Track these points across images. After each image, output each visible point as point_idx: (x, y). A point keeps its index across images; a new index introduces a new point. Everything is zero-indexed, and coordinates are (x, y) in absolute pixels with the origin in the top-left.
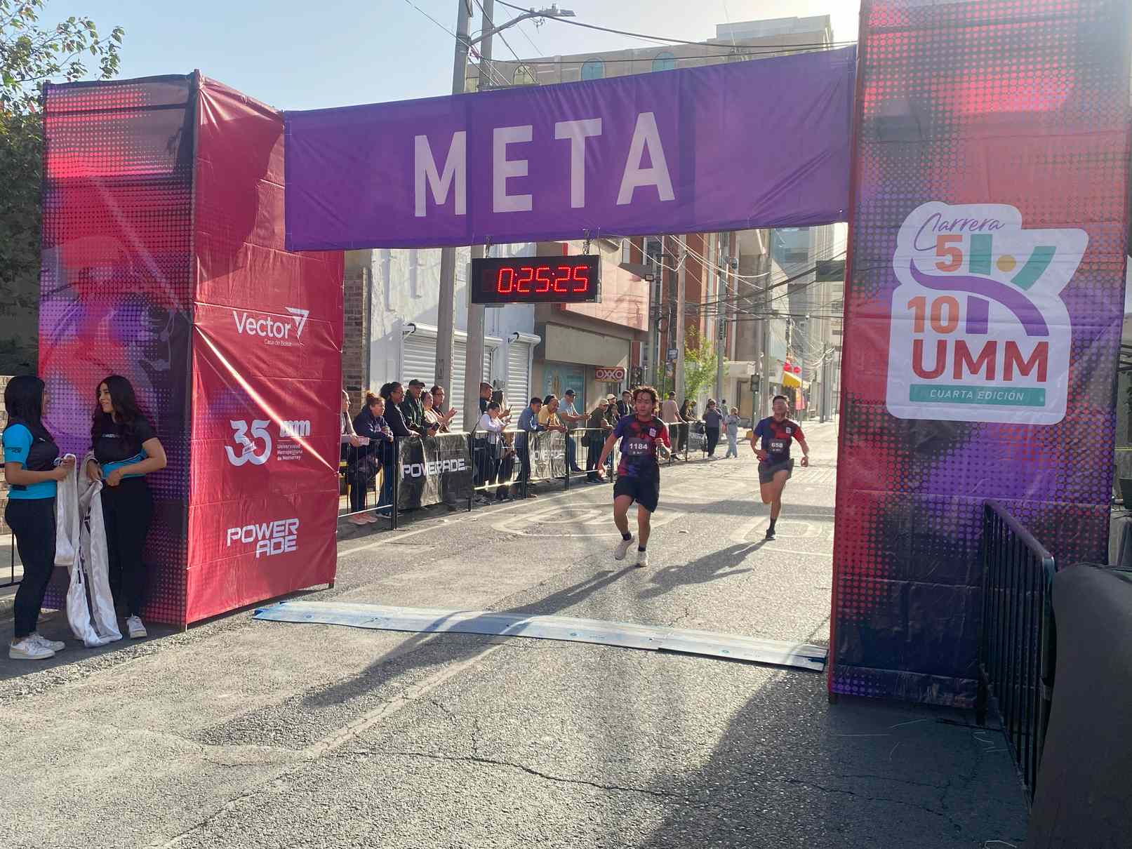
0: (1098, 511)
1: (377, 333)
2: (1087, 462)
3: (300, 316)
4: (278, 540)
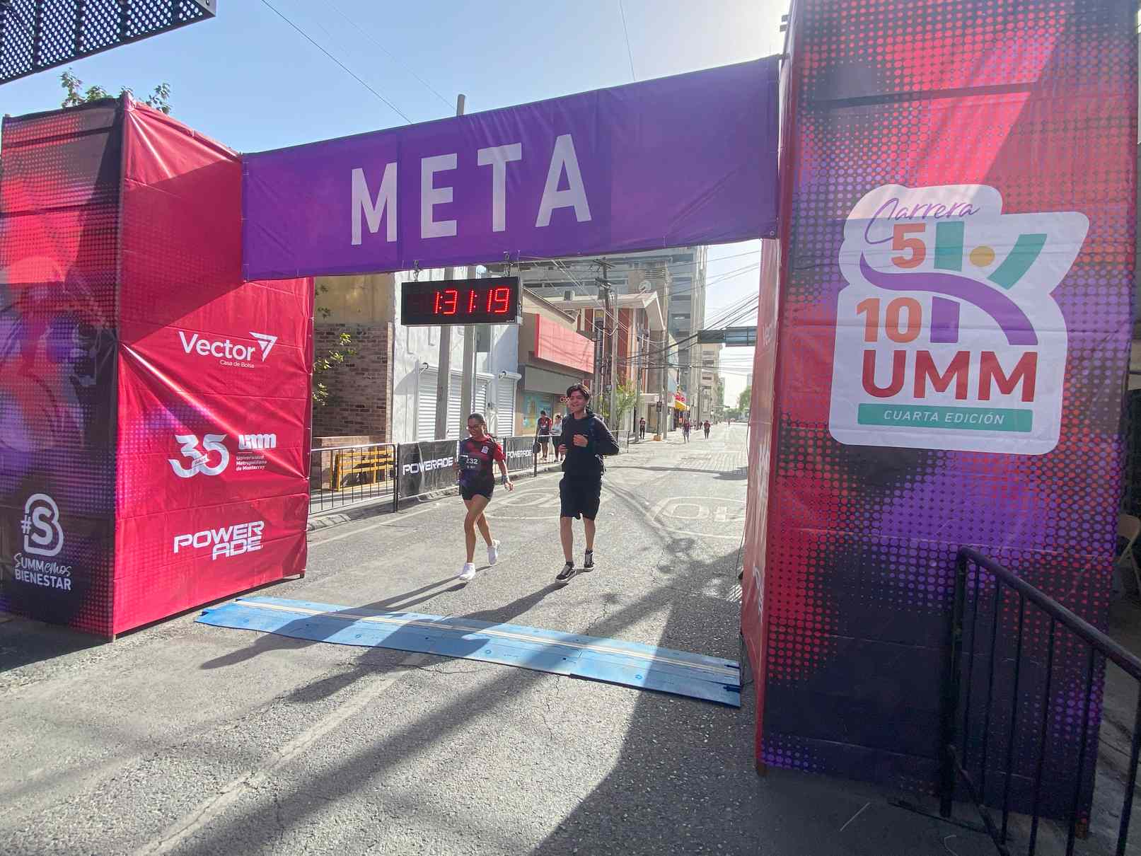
2: (1087, 503)
3: (267, 342)
4: (240, 542)
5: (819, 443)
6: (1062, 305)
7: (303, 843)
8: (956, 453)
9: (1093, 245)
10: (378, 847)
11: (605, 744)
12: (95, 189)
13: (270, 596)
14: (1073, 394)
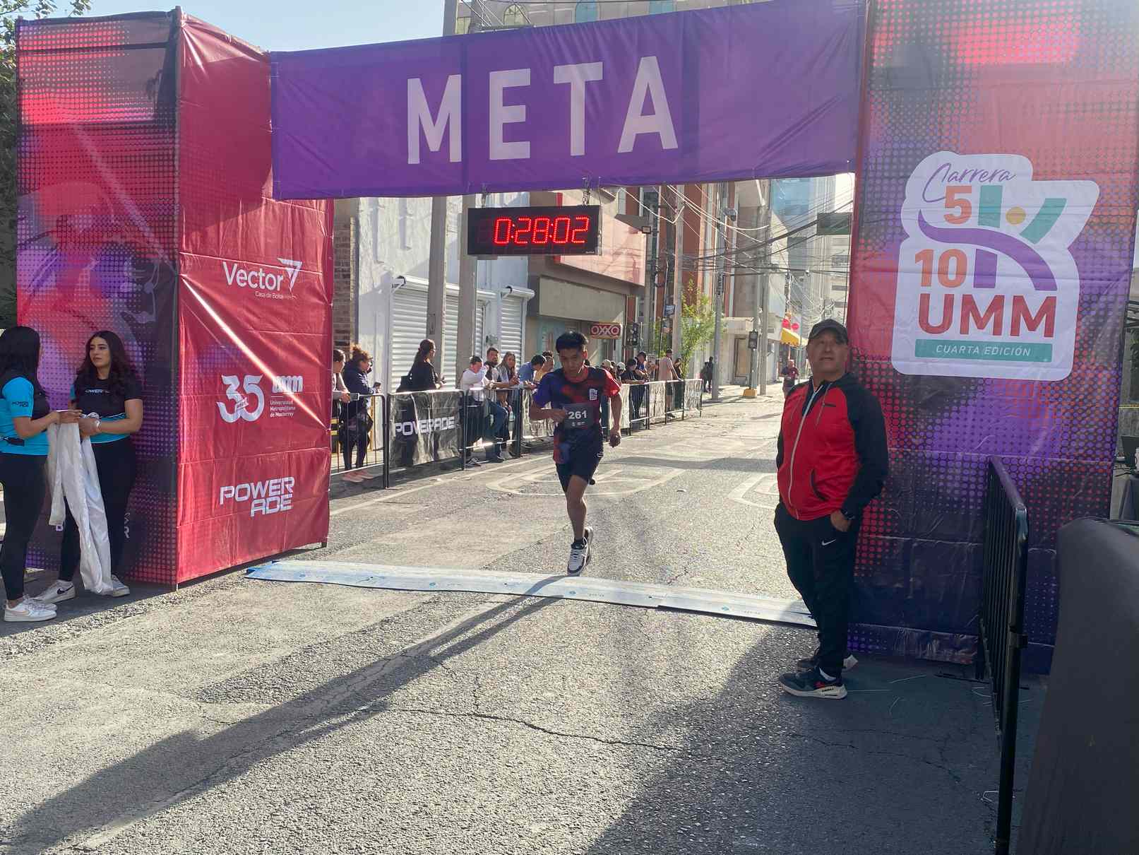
0: (1101, 467)
1: (365, 287)
2: (1092, 419)
3: (293, 268)
4: (274, 499)
5: (883, 373)
6: (1076, 258)
9: (1103, 209)
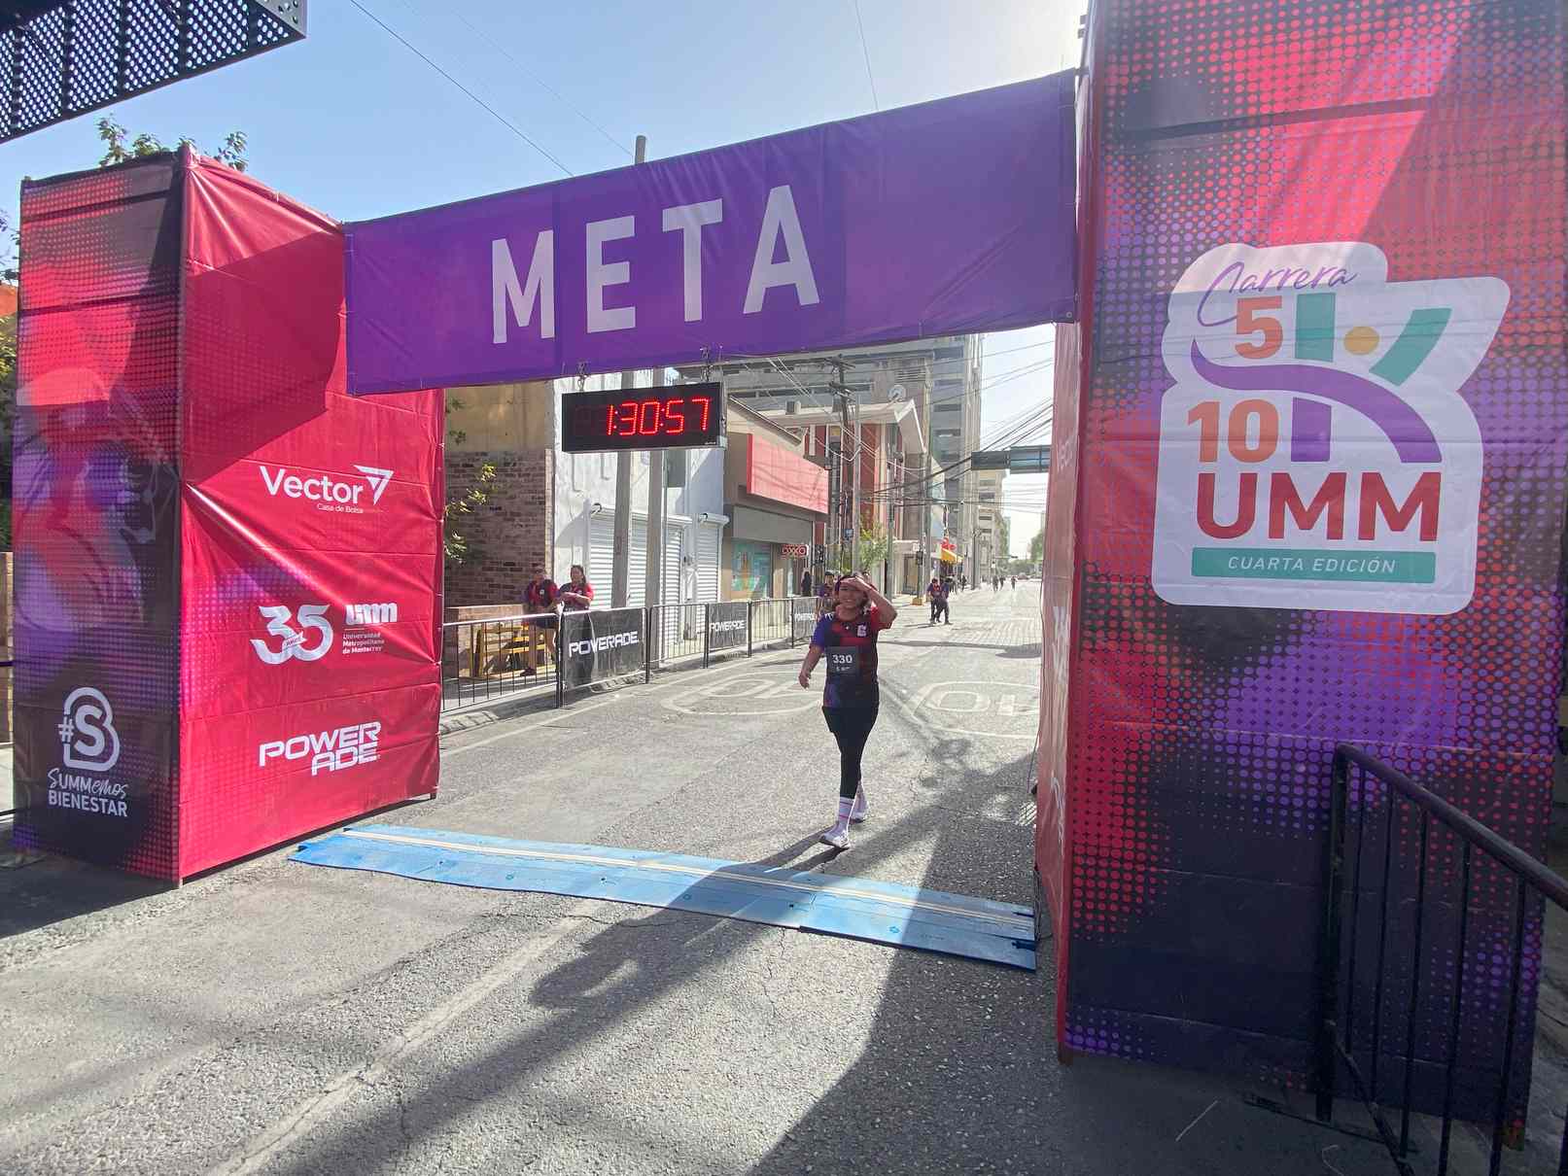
0: (1534, 764)
3: (379, 479)
4: (347, 751)
5: (1139, 603)
6: (1474, 406)
7: (437, 1159)
8: (1329, 613)
9: (1518, 322)
10: (538, 1165)
11: (848, 1023)
12: (150, 276)
13: (390, 824)
14: (1493, 530)
